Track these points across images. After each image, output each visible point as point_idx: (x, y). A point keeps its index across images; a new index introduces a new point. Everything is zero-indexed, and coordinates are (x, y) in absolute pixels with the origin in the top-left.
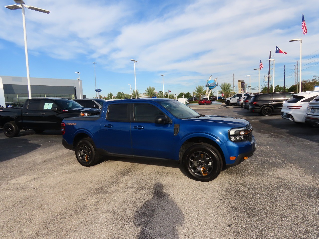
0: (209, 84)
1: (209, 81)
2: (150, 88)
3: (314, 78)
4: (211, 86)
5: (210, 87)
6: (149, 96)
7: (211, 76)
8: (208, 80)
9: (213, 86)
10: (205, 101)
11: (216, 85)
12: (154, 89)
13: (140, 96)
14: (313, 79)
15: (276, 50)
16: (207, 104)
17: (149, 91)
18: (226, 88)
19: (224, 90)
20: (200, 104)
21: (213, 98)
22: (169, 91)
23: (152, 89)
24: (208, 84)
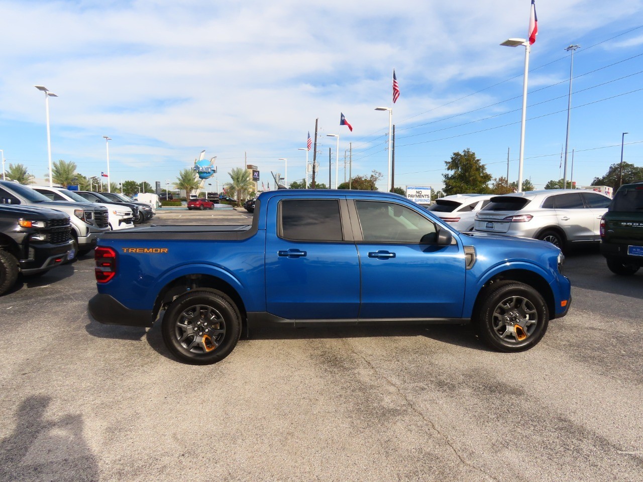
0: (201, 168)
1: (199, 162)
2: (62, 163)
3: (373, 174)
4: (204, 173)
5: (202, 175)
6: (58, 183)
7: (204, 151)
8: (198, 159)
9: (209, 173)
10: (201, 202)
11: (214, 171)
12: (74, 167)
13: (31, 180)
14: (372, 176)
15: (341, 119)
16: (205, 209)
17: (62, 172)
18: (240, 179)
19: (238, 181)
20: (190, 208)
21: (214, 196)
22: (102, 176)
23: (69, 165)
24: (197, 167)
